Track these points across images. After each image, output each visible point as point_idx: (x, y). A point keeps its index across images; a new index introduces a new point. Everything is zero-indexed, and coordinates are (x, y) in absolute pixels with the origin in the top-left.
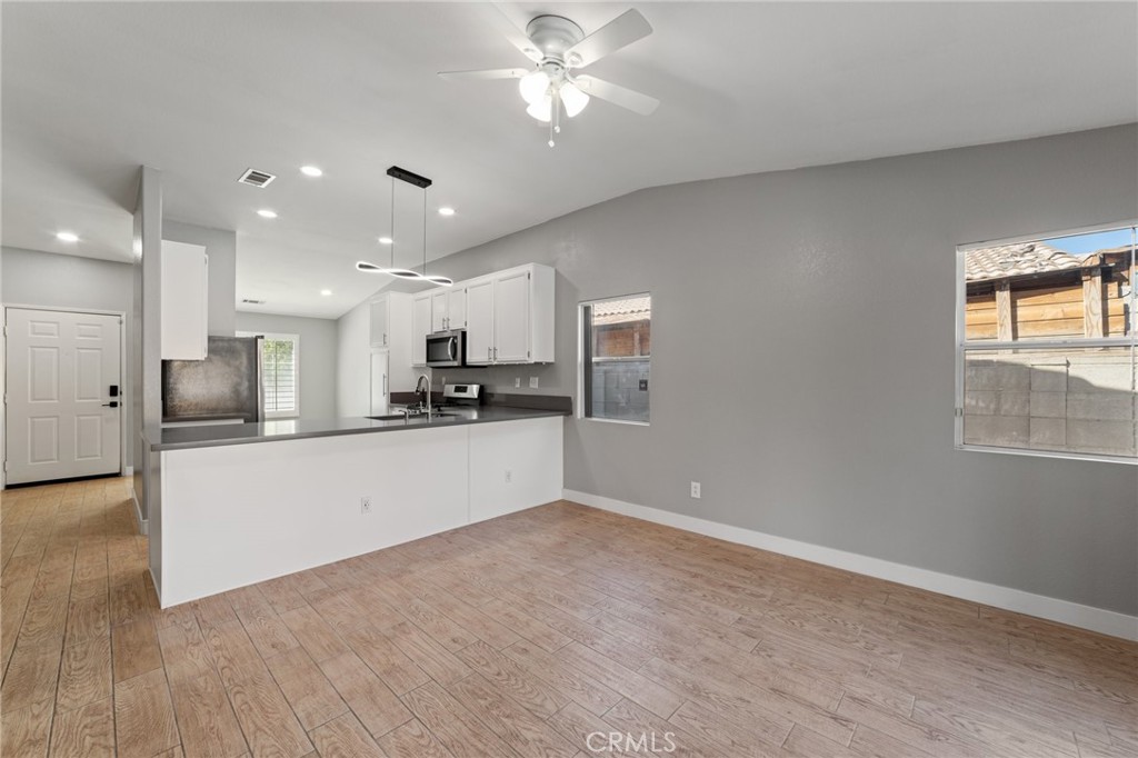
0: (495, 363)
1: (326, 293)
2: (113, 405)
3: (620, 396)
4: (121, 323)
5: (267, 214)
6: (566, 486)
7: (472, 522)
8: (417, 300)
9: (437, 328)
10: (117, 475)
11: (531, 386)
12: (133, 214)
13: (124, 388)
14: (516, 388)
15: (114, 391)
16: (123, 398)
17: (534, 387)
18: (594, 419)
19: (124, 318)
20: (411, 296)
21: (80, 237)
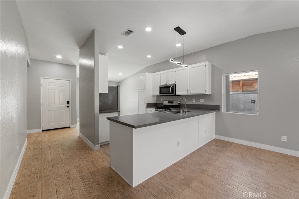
0: (190, 94)
1: (120, 74)
2: (68, 107)
3: (240, 105)
4: (70, 83)
5: (120, 47)
6: (216, 134)
7: (199, 147)
8: (154, 75)
9: (164, 83)
10: (69, 127)
11: (201, 101)
12: (80, 49)
13: (70, 102)
14: (194, 102)
15: (68, 103)
16: (70, 105)
17: (202, 102)
18: (230, 113)
19: (70, 81)
20: (151, 74)
21: (62, 57)
